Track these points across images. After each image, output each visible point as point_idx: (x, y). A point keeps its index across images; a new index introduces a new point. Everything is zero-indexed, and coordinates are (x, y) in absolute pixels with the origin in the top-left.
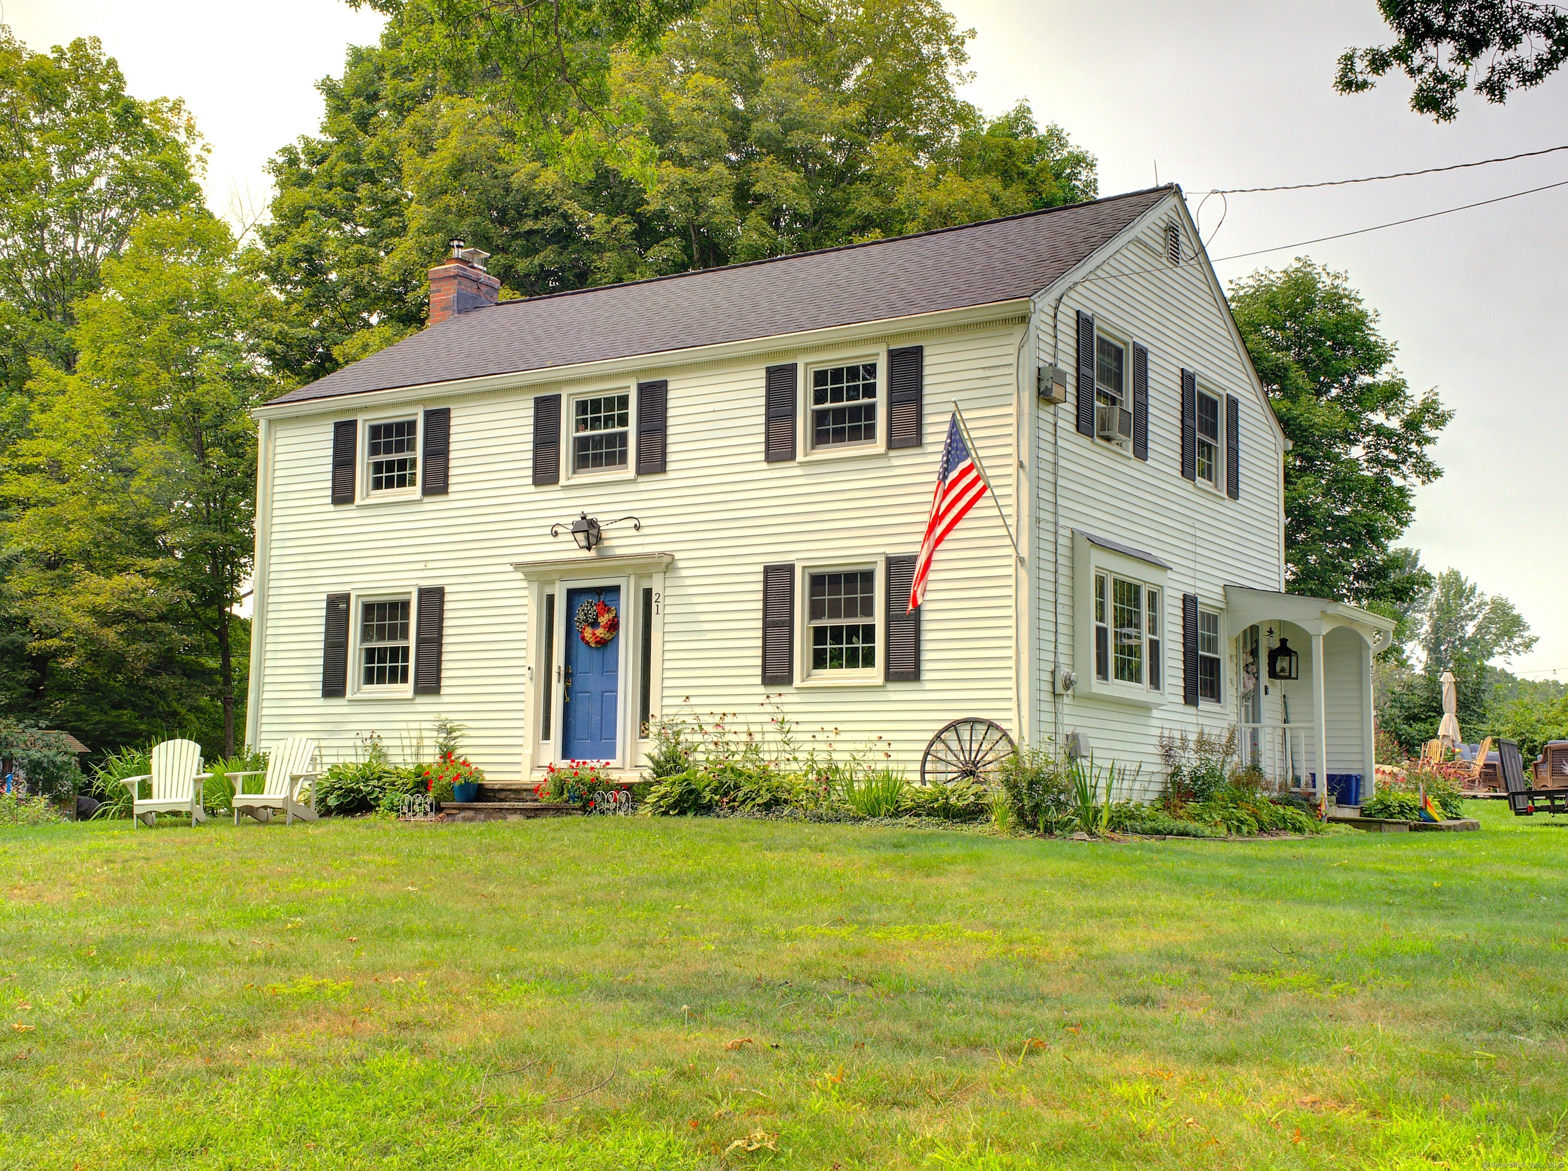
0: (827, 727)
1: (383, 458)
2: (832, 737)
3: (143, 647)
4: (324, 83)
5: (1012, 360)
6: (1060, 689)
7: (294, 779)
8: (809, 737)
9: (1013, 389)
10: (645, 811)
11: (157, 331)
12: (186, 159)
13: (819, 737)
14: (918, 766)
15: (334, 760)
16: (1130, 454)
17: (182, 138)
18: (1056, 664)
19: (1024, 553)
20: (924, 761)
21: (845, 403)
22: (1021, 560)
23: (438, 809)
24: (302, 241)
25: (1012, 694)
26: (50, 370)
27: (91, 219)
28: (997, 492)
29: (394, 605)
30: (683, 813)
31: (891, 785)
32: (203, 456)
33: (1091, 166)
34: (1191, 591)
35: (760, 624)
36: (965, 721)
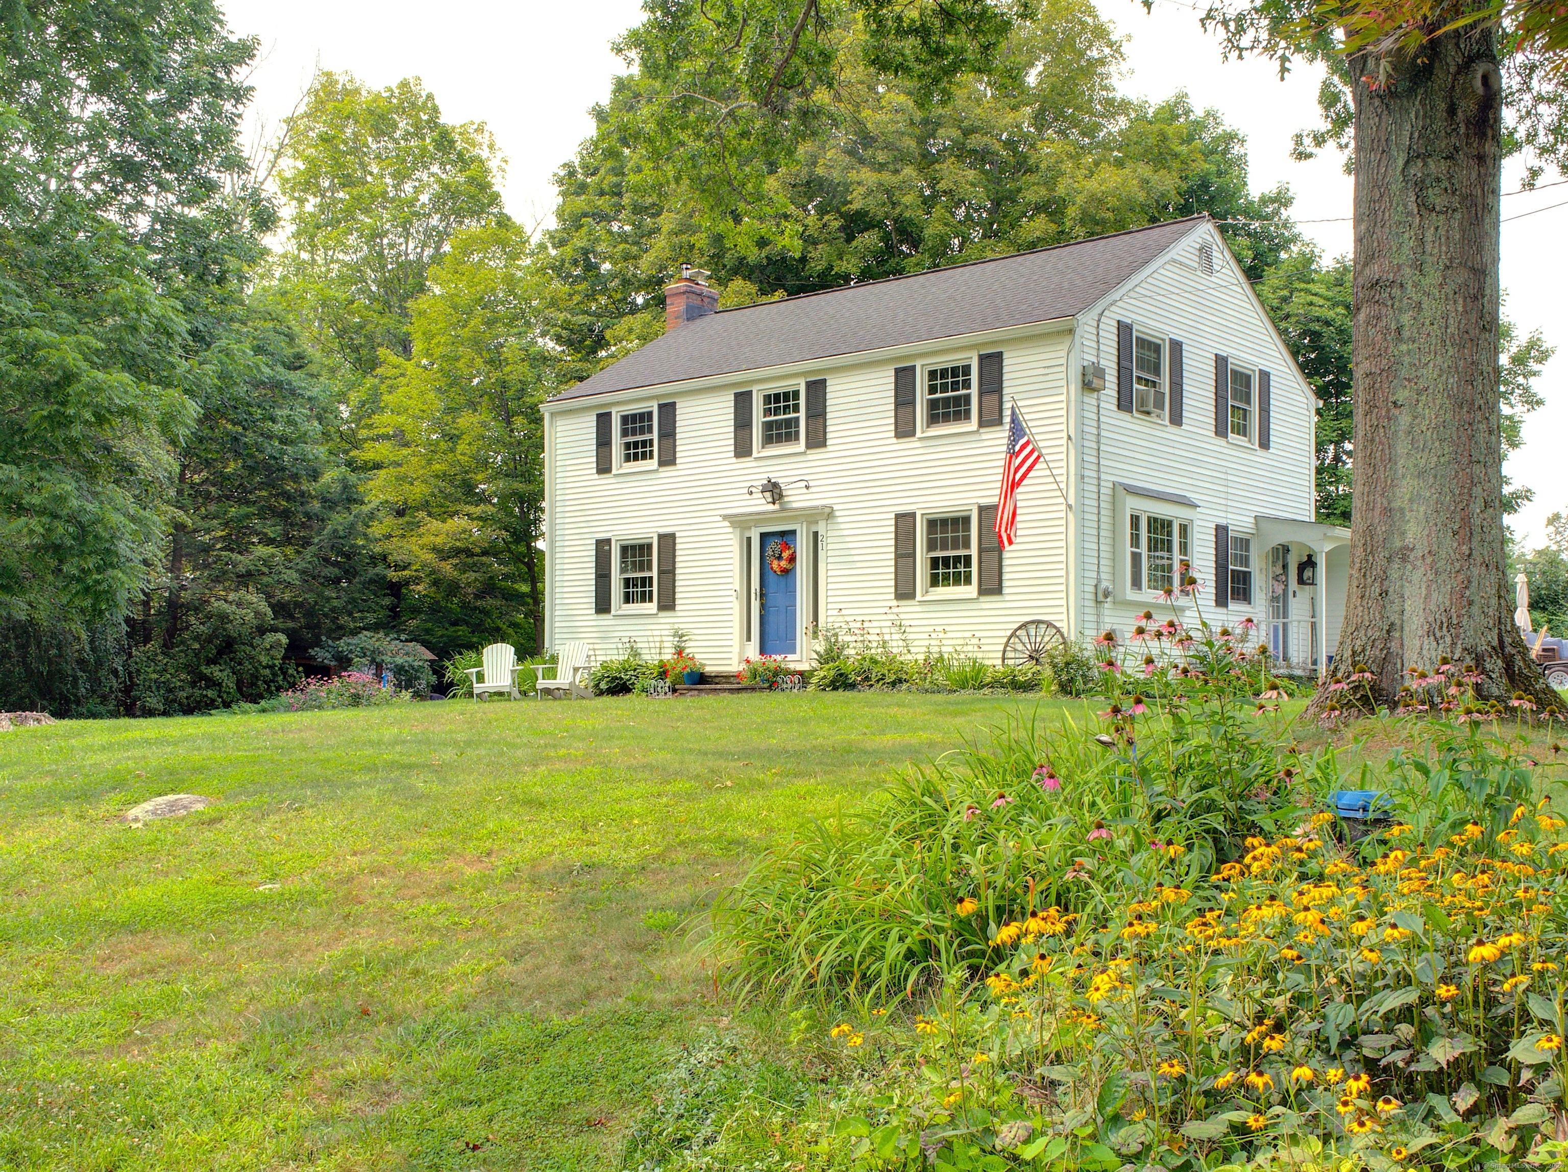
0: (938, 629)
1: (631, 439)
2: (941, 635)
3: (472, 576)
4: (594, 109)
5: (1063, 361)
6: (1101, 598)
7: (576, 670)
8: (926, 636)
9: (1064, 383)
10: (810, 688)
11: (472, 323)
12: (487, 171)
13: (934, 635)
14: (1000, 655)
15: (604, 658)
16: (1167, 422)
17: (485, 154)
18: (1099, 580)
19: (1072, 501)
20: (1004, 651)
21: (950, 394)
22: (1069, 506)
23: (674, 691)
24: (580, 244)
25: (1064, 602)
26: (393, 359)
27: (417, 226)
28: (1048, 458)
29: (641, 547)
30: (835, 689)
31: (979, 669)
32: (509, 423)
33: (1242, 141)
34: (1223, 522)
35: (892, 556)
36: (1032, 622)
